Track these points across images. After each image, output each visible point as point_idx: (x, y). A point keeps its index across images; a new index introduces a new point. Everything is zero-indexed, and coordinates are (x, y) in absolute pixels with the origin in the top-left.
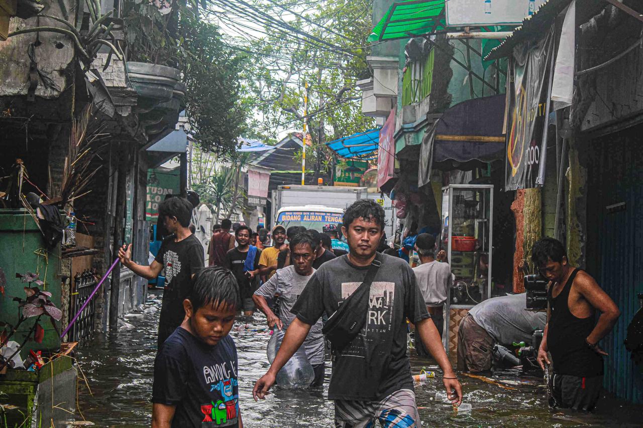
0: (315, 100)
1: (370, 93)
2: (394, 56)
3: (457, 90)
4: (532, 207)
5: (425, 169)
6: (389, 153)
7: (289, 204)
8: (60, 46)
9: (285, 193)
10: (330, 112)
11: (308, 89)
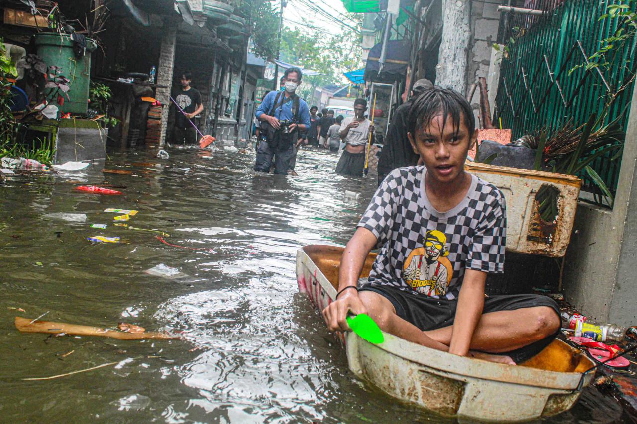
7: (332, 105)
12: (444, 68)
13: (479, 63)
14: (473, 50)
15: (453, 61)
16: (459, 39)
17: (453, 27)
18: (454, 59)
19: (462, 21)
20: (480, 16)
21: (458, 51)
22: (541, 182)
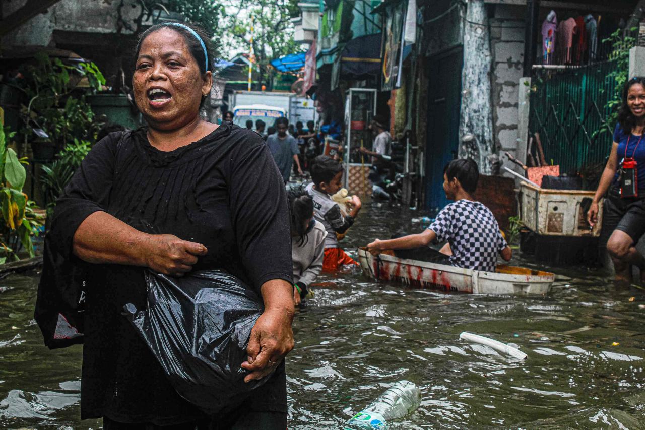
0: (258, 28)
1: (299, 27)
2: (317, 3)
3: (357, 28)
4: (400, 103)
5: (335, 79)
6: (312, 69)
7: (240, 104)
8: (134, 6)
9: (239, 96)
10: (269, 38)
11: (254, 22)
12: (470, 93)
13: (502, 84)
14: (495, 72)
15: (477, 86)
16: (482, 64)
17: (475, 53)
18: (479, 83)
19: (483, 47)
20: (499, 39)
21: (482, 75)
22: (582, 197)
